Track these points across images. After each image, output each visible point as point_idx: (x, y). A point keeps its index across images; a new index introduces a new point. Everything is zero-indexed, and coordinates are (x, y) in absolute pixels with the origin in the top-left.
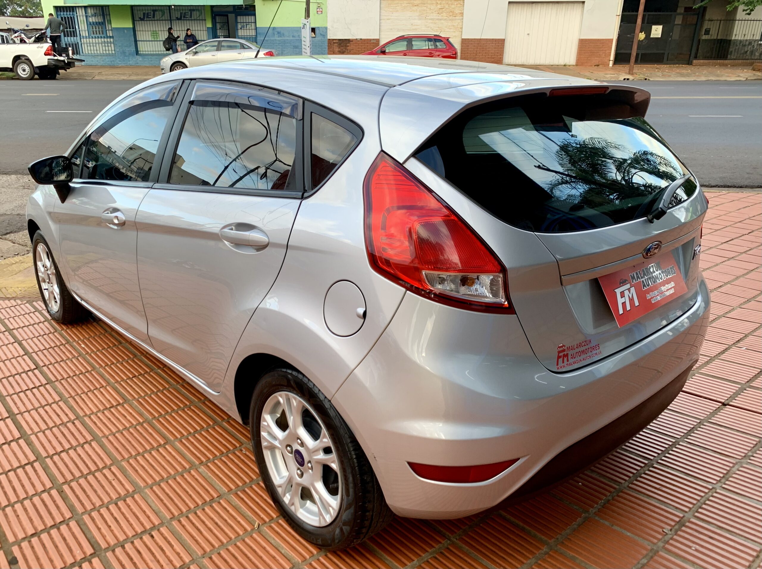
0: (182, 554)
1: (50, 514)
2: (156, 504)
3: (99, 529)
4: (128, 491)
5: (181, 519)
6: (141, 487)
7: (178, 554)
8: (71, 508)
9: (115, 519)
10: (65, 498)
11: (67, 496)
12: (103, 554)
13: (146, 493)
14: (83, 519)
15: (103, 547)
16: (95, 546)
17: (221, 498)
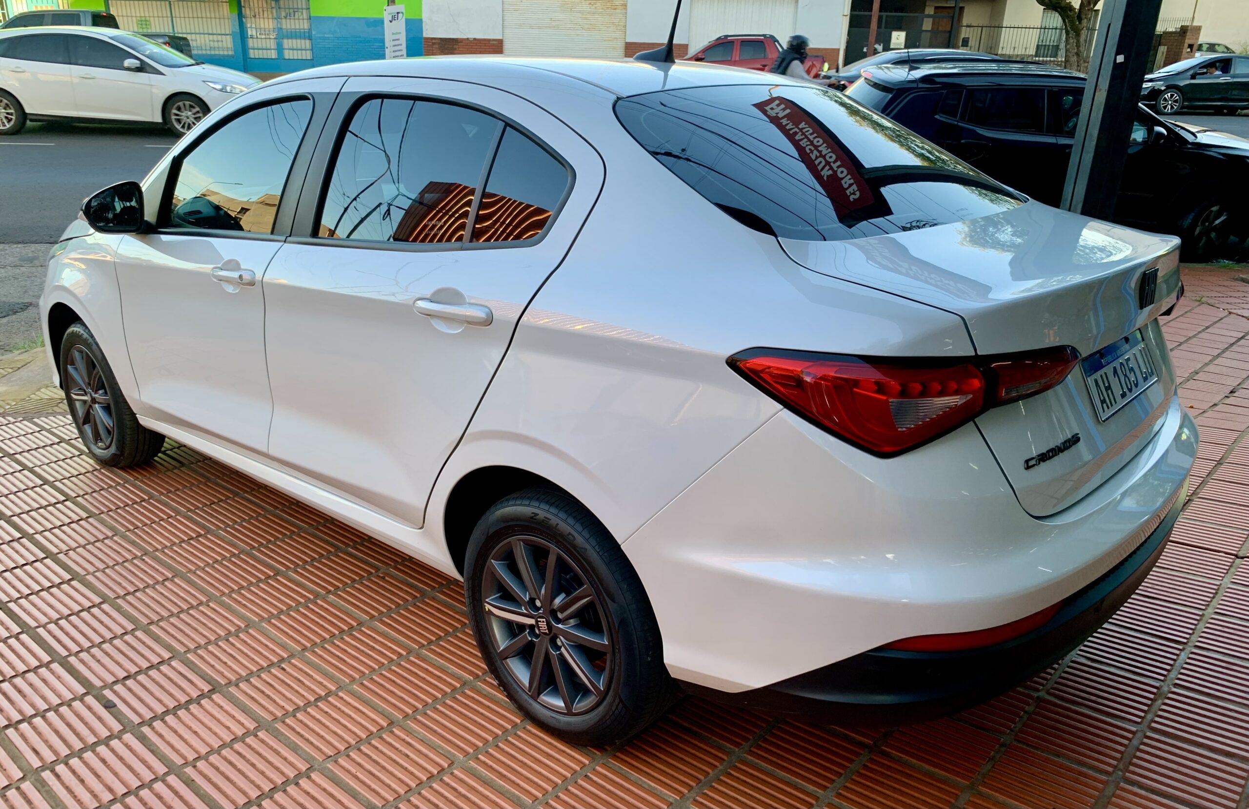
0: (325, 683)
1: (142, 655)
2: (279, 637)
3: (213, 666)
4: (239, 627)
5: (316, 649)
6: (255, 621)
7: (321, 683)
8: (168, 647)
9: (231, 655)
10: (157, 639)
11: (159, 637)
12: (225, 690)
13: (263, 627)
14: (188, 658)
15: (224, 683)
16: (213, 682)
17: (363, 626)
